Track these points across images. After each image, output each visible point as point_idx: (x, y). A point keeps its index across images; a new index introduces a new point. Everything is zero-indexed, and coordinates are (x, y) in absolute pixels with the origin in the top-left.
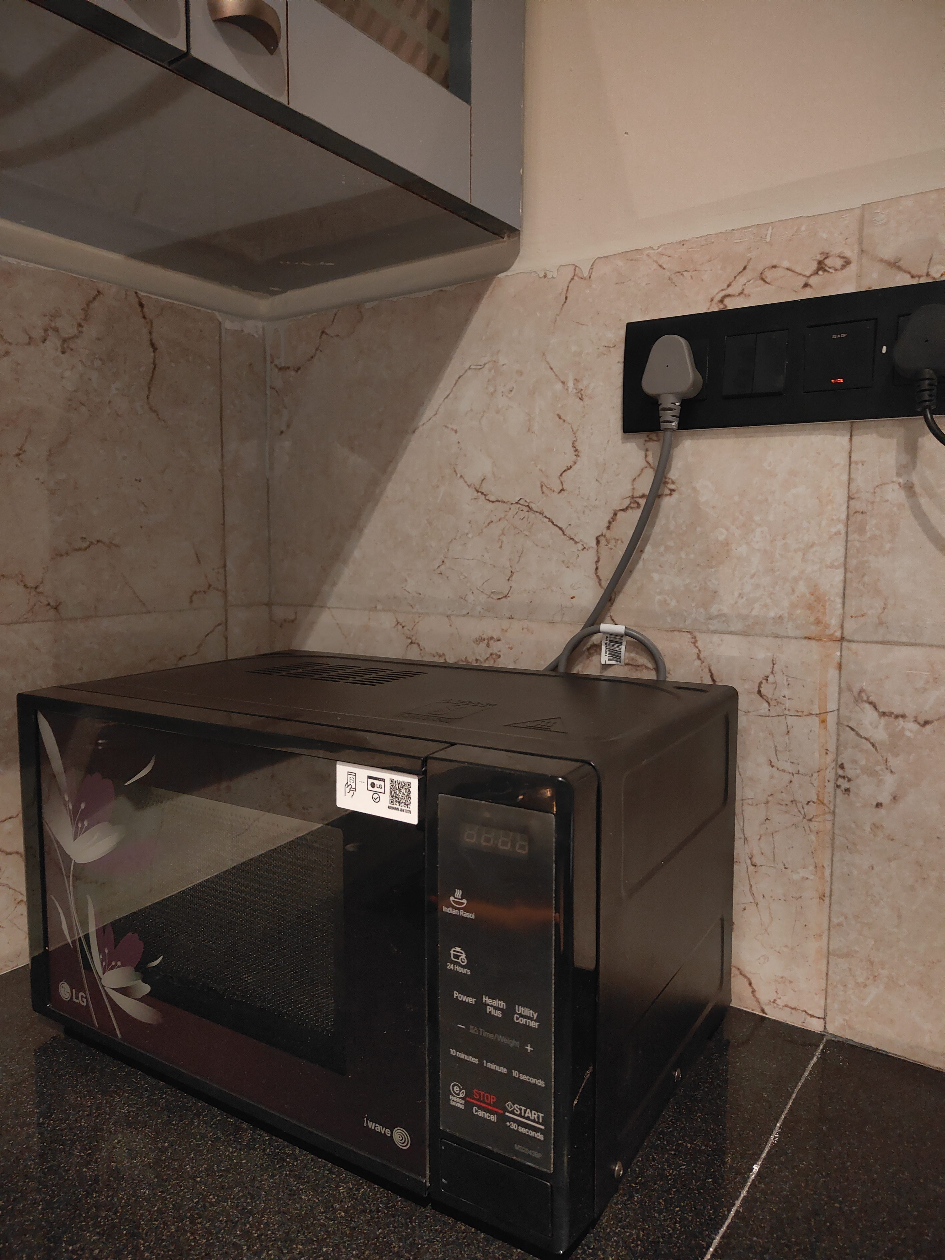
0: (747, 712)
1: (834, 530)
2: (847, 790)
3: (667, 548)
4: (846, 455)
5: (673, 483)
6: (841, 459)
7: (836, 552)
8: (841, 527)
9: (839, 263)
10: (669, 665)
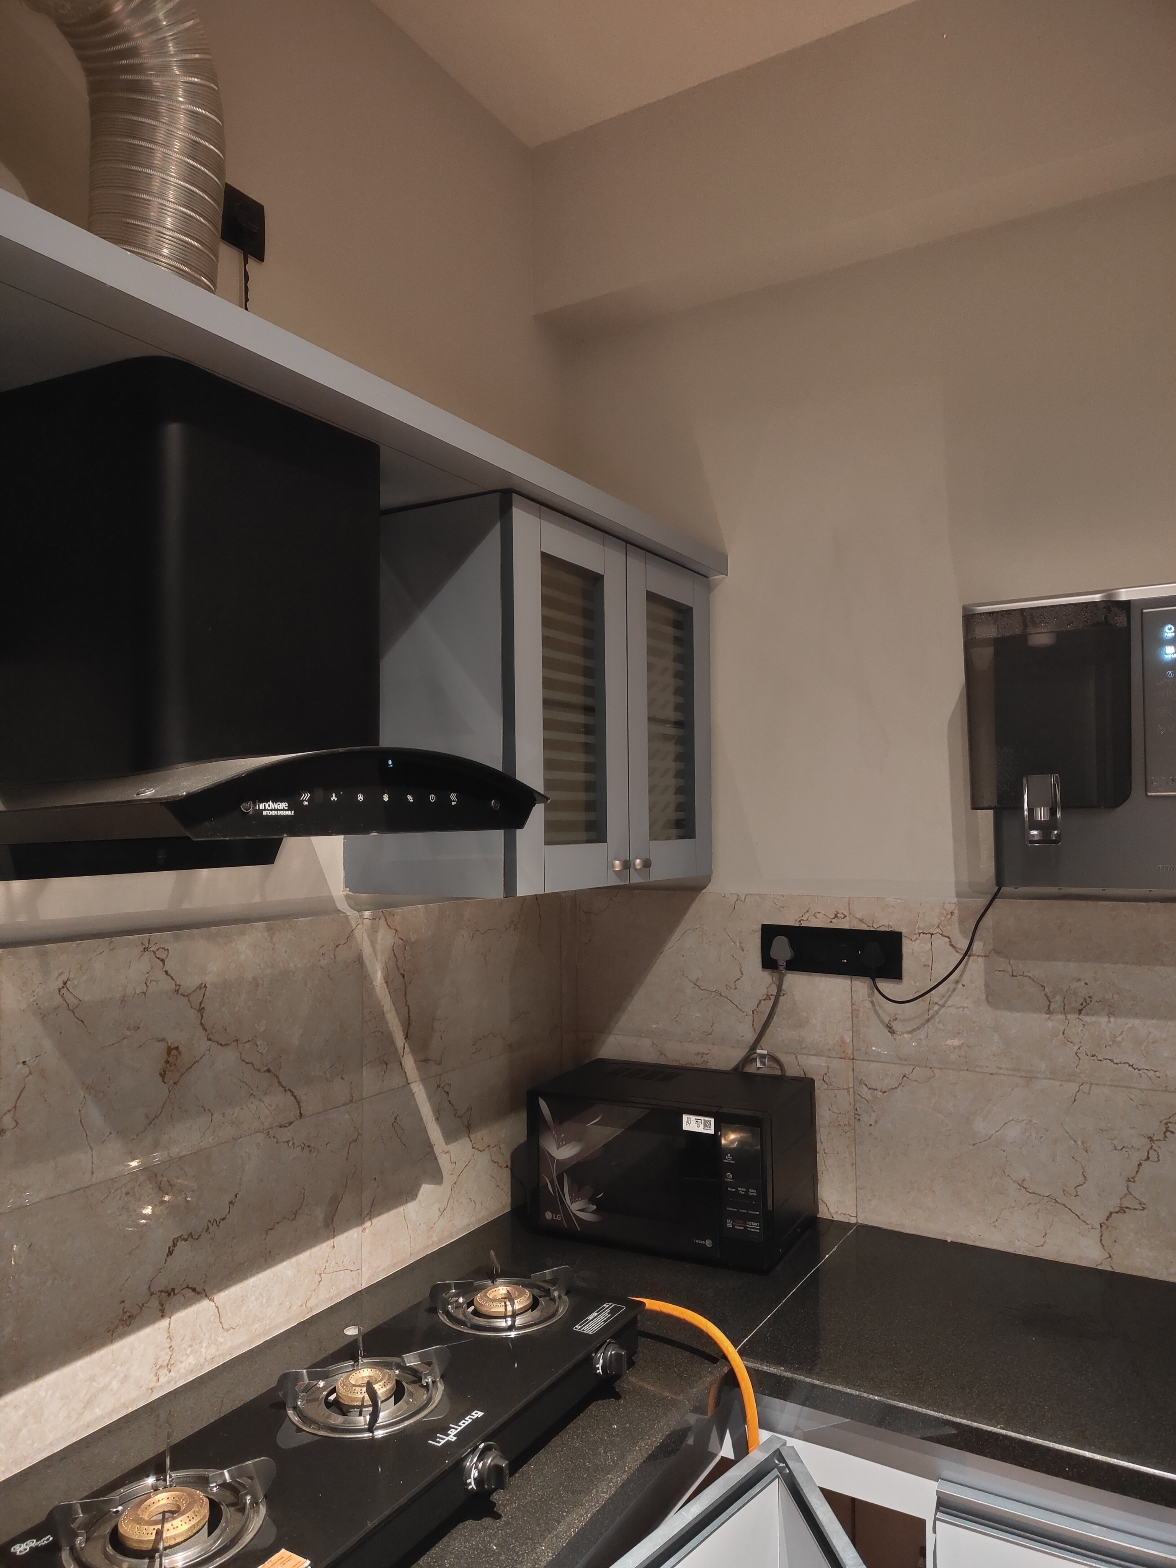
0: (819, 1088)
1: (848, 1016)
2: (859, 1120)
3: (783, 1018)
4: (850, 988)
5: (784, 991)
6: (849, 989)
7: (849, 1024)
8: (850, 1015)
9: (842, 916)
10: (786, 1068)
